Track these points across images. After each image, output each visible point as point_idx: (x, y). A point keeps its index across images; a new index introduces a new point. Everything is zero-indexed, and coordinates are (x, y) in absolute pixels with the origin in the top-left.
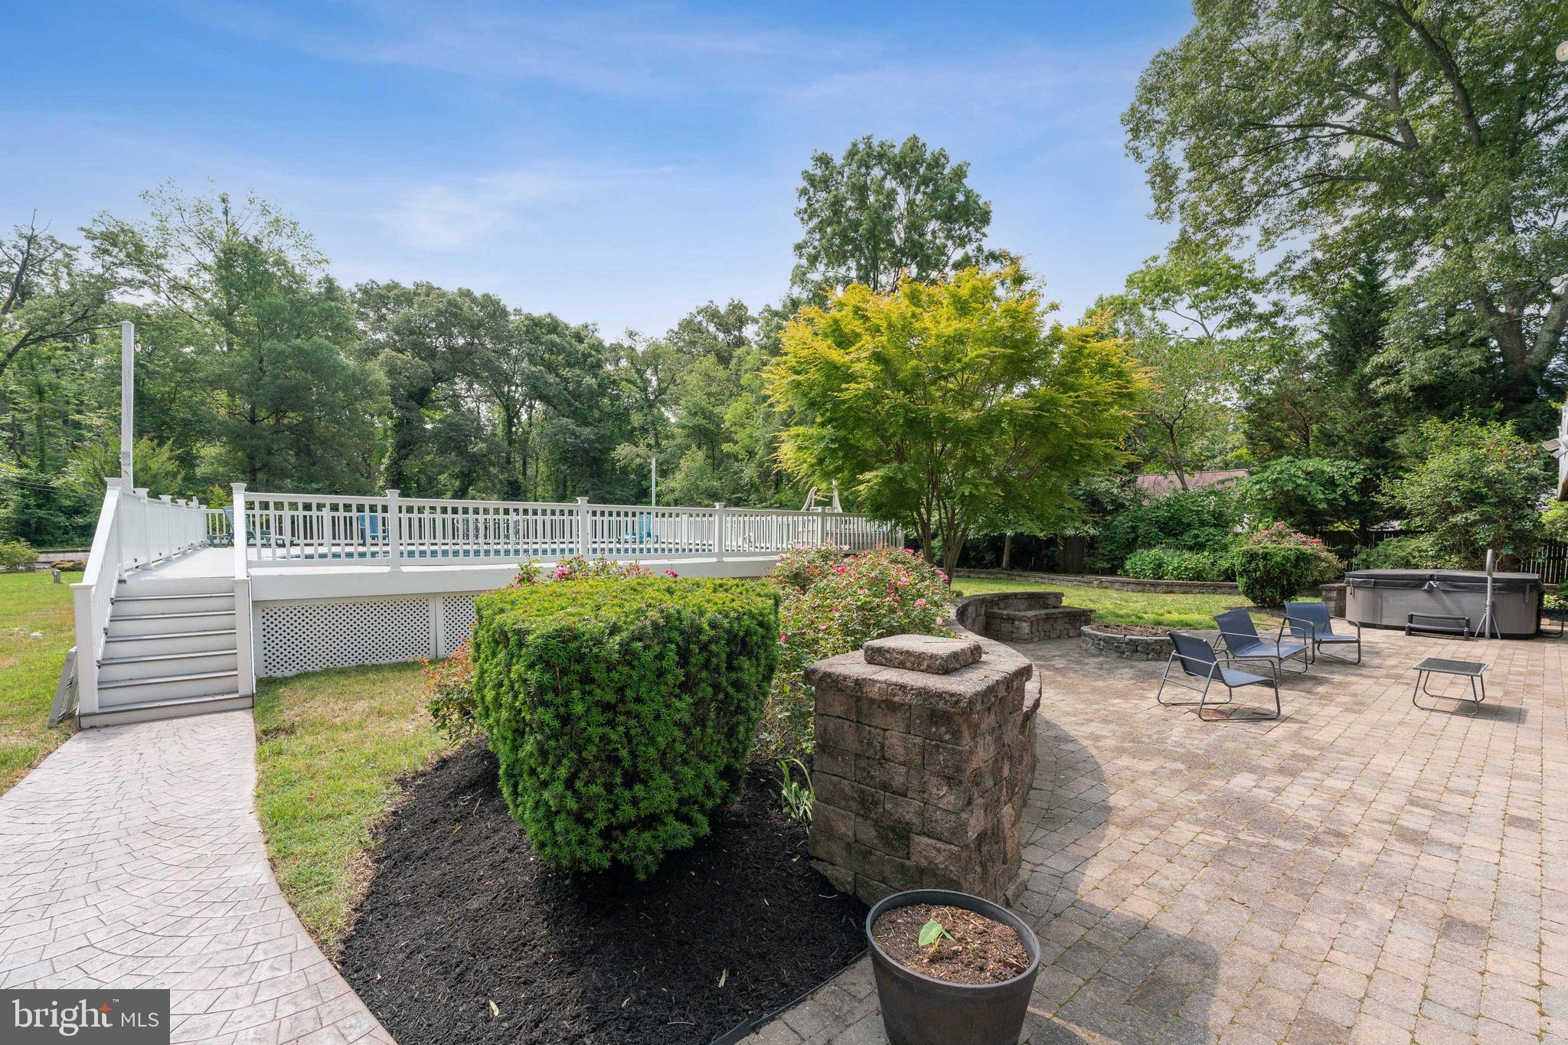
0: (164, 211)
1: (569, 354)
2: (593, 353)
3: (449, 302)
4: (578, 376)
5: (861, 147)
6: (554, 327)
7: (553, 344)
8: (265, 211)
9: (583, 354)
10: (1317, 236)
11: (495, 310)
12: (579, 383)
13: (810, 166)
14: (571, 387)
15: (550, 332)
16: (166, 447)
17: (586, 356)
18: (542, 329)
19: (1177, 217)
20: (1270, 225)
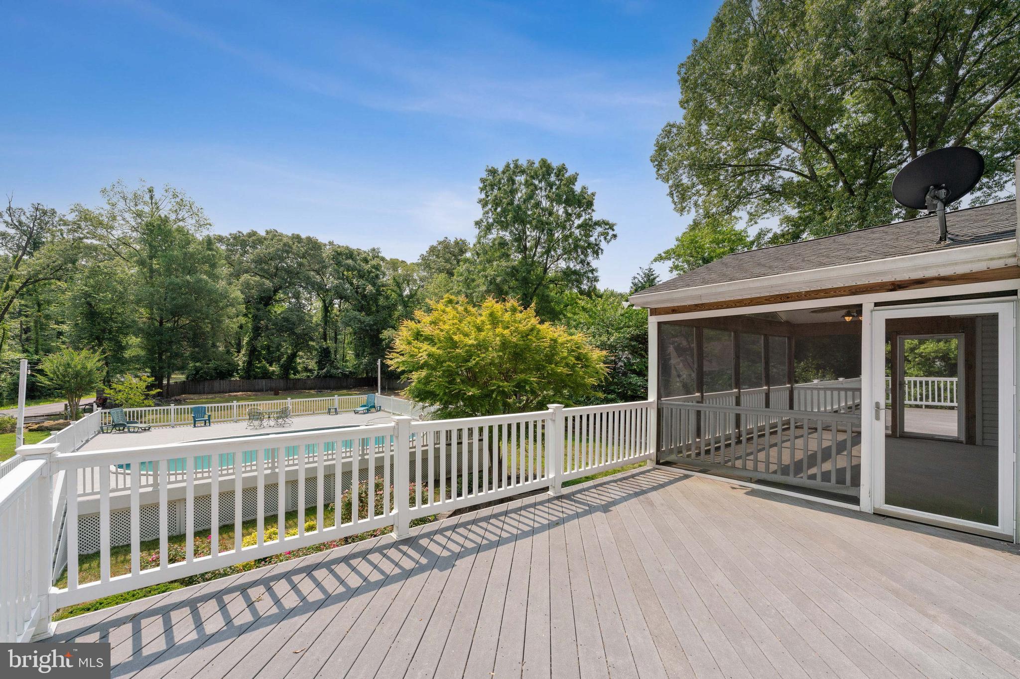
0: (114, 200)
1: (359, 271)
2: (374, 270)
3: (285, 245)
4: (364, 285)
5: (512, 166)
6: (350, 254)
7: (349, 266)
8: (175, 196)
9: (368, 271)
10: (781, 217)
11: (314, 246)
12: (364, 289)
13: (484, 175)
14: (360, 290)
15: (347, 258)
16: (98, 353)
17: (369, 272)
18: (343, 256)
19: (693, 210)
20: (753, 211)
